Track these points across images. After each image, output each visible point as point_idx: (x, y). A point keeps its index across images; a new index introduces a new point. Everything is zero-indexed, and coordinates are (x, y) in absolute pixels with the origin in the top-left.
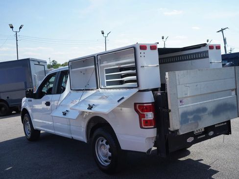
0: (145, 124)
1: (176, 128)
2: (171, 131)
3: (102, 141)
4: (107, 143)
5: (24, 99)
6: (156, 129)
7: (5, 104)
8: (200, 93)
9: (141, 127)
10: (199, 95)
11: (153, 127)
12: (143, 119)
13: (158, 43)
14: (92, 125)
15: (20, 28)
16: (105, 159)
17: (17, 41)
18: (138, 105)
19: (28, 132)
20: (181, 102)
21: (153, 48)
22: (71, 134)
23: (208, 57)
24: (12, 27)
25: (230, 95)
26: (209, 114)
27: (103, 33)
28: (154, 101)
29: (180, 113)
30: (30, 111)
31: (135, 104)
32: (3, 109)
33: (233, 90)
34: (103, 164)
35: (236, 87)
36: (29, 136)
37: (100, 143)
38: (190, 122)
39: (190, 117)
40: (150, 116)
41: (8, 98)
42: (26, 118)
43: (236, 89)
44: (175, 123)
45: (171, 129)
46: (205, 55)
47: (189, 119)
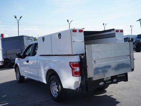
0: (75, 74)
1: (91, 76)
2: (88, 78)
3: (54, 83)
4: (56, 84)
5: (17, 59)
6: (81, 77)
7: (9, 61)
8: (107, 57)
9: (73, 76)
10: (106, 58)
11: (79, 75)
12: (74, 71)
13: (84, 28)
14: (50, 74)
15: (21, 18)
16: (55, 93)
17: (18, 25)
18: (71, 63)
19: (18, 77)
20: (94, 62)
21: (81, 31)
22: (39, 79)
23: (115, 37)
24: (16, 17)
25: (127, 58)
26: (112, 69)
27: (68, 21)
28: (80, 61)
29: (94, 68)
30: (19, 65)
31: (70, 63)
32: (8, 64)
33: (128, 56)
34: (54, 96)
35: (130, 54)
36: (18, 79)
37: (53, 84)
38: (100, 73)
39: (100, 71)
40: (78, 69)
41: (11, 58)
42: (17, 69)
43: (130, 55)
44: (90, 74)
45: (88, 77)
46: (113, 36)
47: (99, 72)
